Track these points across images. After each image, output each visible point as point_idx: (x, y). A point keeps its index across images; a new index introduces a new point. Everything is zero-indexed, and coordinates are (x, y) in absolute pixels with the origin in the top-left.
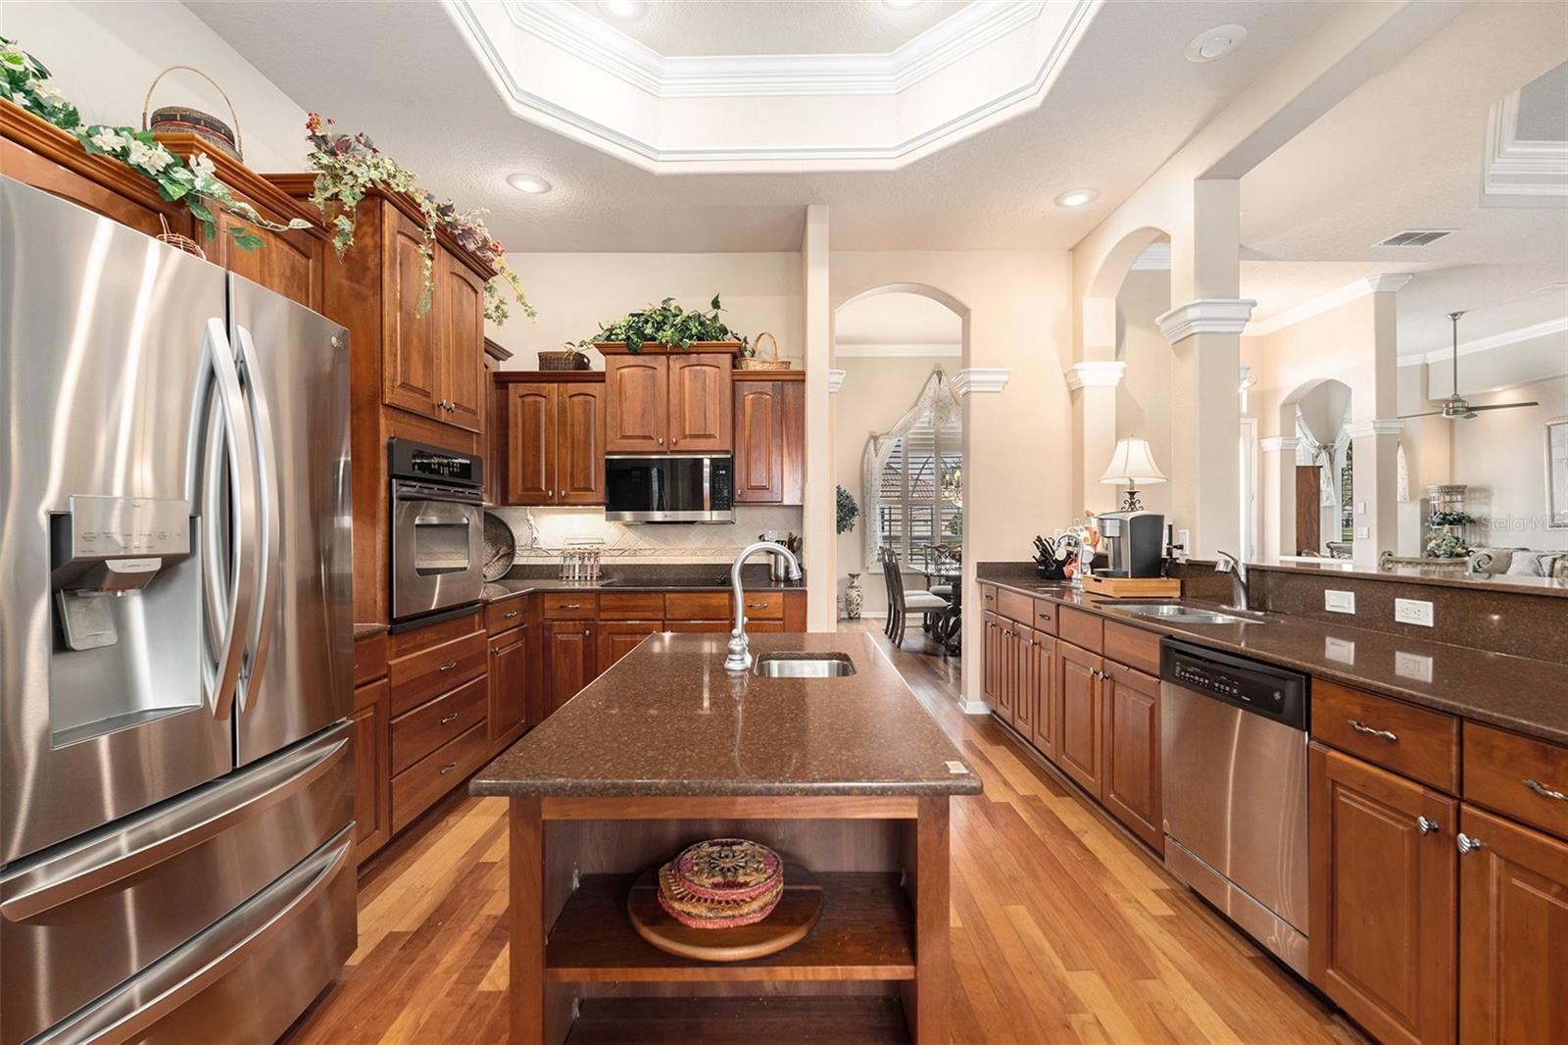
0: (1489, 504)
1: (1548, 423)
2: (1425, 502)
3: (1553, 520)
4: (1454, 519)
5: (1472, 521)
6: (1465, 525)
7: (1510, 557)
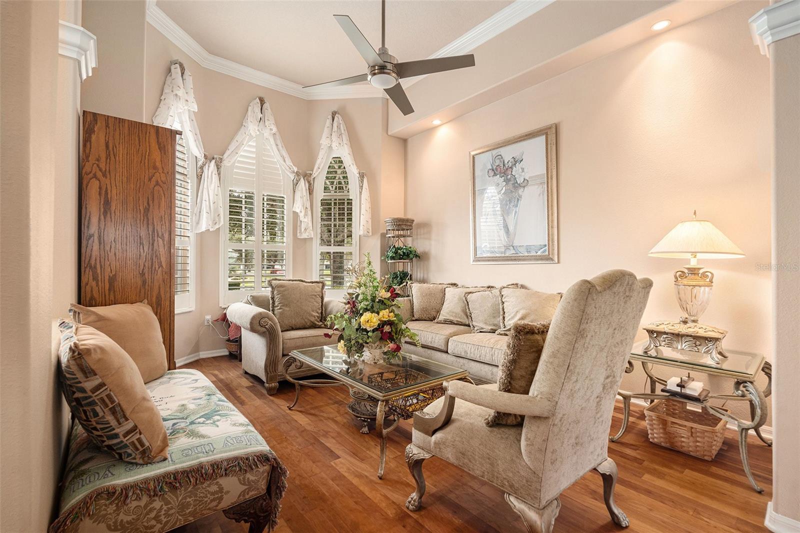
0: (430, 239)
1: (473, 153)
2: (383, 236)
3: (476, 254)
4: (404, 253)
5: (417, 256)
6: (412, 259)
7: (443, 292)
